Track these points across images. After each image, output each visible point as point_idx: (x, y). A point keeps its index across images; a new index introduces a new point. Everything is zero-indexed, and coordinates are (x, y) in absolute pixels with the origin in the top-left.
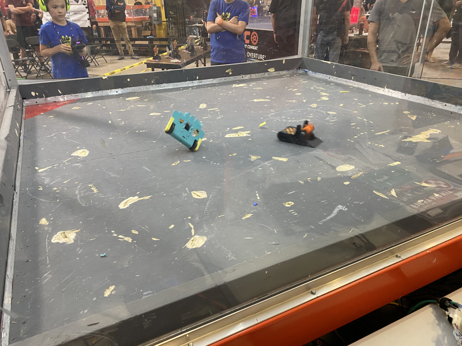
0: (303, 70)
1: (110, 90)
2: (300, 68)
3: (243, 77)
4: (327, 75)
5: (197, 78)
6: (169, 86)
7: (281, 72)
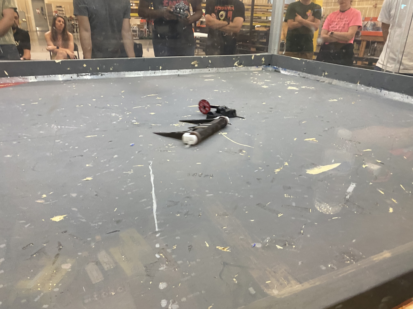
0: (273, 67)
1: (64, 75)
2: (269, 65)
3: (209, 70)
4: (296, 72)
5: (160, 68)
6: (129, 75)
7: (249, 68)
